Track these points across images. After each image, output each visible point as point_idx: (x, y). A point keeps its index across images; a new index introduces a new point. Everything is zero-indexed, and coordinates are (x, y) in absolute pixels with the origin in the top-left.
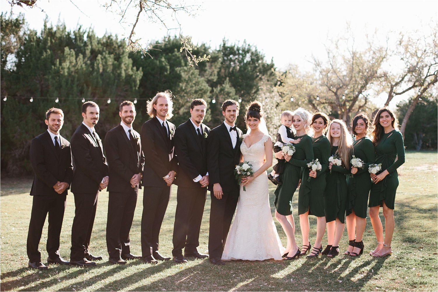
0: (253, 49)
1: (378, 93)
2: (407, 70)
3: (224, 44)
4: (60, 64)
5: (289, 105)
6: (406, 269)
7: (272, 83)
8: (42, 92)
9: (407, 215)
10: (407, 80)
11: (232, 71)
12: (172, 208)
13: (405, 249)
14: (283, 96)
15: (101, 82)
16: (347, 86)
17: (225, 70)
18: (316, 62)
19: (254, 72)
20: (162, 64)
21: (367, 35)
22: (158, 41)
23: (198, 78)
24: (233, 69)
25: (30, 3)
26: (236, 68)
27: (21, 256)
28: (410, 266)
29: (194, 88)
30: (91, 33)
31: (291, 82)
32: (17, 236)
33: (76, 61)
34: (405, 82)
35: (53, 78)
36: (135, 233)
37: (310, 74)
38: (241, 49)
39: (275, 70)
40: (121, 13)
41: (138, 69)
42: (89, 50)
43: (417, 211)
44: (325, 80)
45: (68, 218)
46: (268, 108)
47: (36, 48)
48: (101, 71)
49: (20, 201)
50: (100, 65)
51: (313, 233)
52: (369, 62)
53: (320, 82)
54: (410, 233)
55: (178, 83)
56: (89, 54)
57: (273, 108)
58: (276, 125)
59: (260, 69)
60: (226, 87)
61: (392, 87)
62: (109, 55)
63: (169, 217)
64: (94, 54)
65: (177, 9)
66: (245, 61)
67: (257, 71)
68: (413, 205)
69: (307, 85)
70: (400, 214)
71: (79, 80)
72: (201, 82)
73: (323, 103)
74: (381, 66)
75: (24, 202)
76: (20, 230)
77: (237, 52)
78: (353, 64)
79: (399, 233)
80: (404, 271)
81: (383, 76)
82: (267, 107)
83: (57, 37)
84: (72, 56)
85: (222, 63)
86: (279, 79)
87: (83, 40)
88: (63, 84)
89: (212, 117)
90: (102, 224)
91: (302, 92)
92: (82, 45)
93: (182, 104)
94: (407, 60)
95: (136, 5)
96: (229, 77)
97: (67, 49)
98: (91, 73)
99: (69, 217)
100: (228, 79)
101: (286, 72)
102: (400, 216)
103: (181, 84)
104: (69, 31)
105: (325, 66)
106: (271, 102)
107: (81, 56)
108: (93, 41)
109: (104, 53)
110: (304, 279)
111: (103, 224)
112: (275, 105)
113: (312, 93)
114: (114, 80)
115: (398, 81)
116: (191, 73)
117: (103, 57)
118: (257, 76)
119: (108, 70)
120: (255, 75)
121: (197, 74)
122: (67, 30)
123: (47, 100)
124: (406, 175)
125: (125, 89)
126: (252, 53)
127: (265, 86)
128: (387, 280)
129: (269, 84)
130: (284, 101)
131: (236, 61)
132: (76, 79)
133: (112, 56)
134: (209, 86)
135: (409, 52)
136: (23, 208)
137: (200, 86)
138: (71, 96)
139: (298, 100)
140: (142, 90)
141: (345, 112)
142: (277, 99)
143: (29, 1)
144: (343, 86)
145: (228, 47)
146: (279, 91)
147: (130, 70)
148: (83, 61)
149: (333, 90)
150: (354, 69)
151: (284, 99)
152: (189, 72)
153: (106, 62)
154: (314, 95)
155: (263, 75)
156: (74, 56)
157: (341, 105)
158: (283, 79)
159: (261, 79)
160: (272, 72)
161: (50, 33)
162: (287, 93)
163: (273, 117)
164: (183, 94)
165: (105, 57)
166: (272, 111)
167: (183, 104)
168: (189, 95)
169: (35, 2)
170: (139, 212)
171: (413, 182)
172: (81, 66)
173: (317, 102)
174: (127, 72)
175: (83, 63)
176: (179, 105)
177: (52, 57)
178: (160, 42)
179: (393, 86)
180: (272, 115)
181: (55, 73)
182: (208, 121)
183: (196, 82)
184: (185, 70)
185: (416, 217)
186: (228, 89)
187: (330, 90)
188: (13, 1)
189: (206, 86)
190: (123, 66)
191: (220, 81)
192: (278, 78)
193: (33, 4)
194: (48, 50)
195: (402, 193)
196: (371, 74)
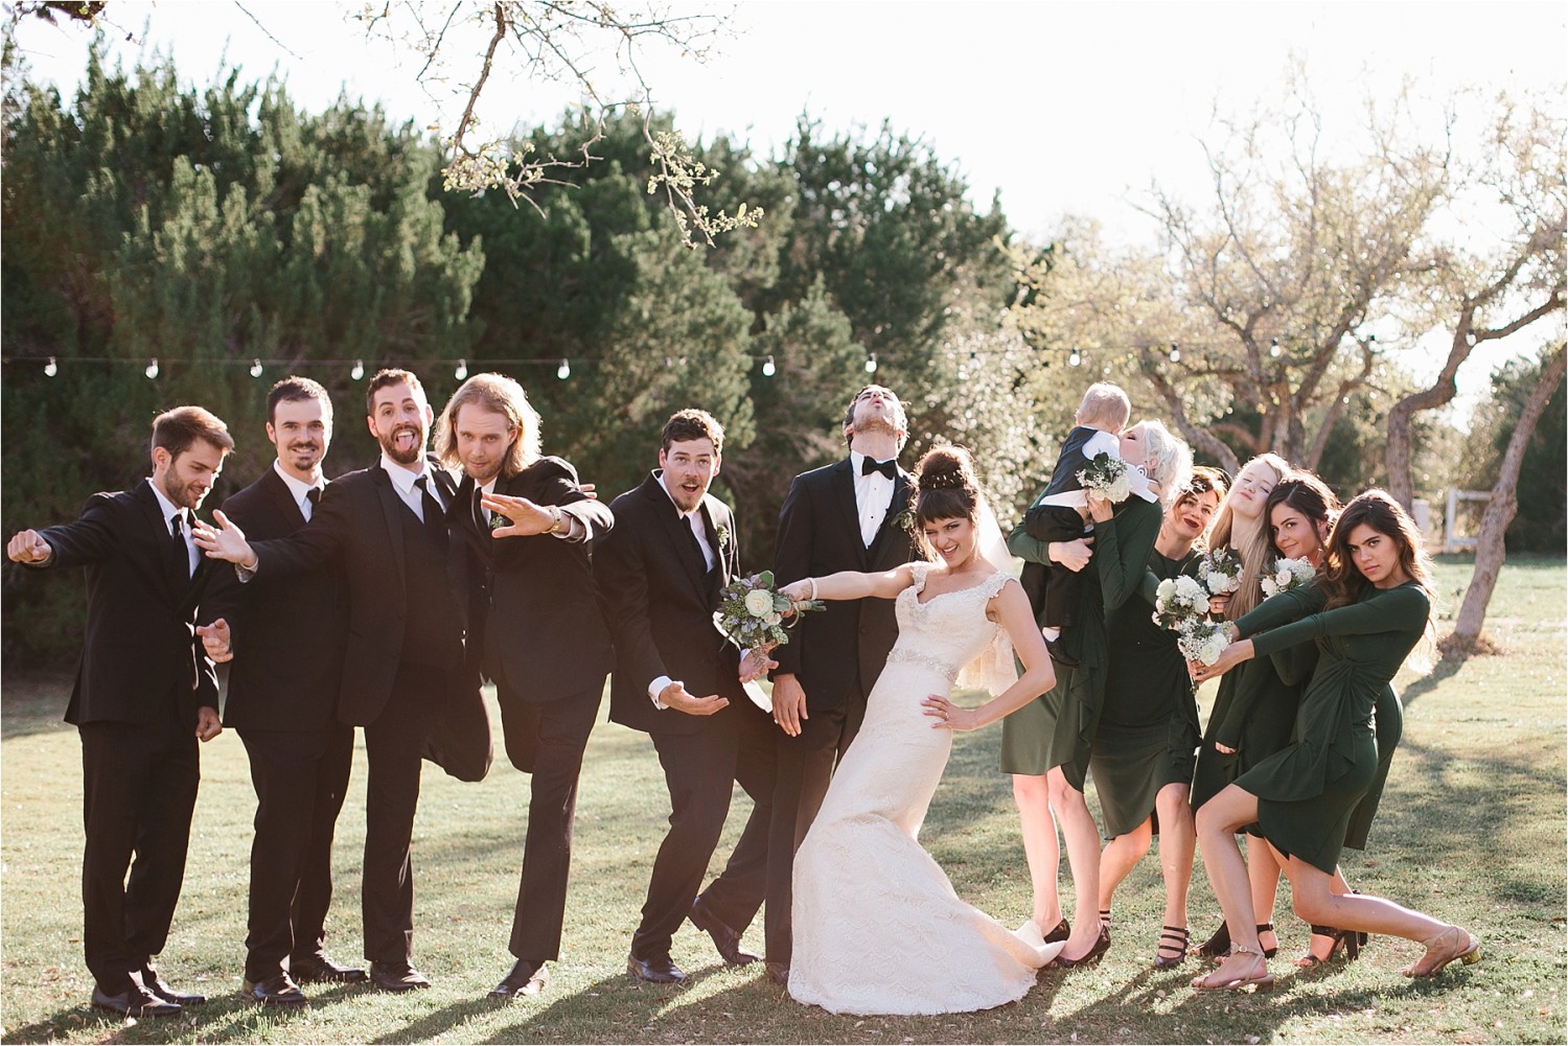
0: (920, 159)
1: (1415, 331)
2: (1526, 239)
3: (805, 139)
4: (156, 223)
5: (1066, 379)
6: (1498, 994)
7: (997, 293)
8: (83, 334)
9: (1516, 801)
10: (1529, 279)
11: (839, 245)
12: (612, 784)
13: (1501, 923)
14: (1041, 343)
15: (319, 296)
16: (1290, 304)
17: (810, 241)
18: (1167, 209)
19: (925, 248)
20: (563, 221)
21: (1371, 103)
22: (542, 130)
23: (702, 276)
24: (840, 240)
25: (84, 11)
26: (852, 234)
27: (49, 967)
28: (1514, 984)
29: (687, 315)
30: (274, 100)
31: (1070, 290)
32: (23, 896)
33: (221, 214)
34: (1519, 289)
35: (128, 281)
36: (476, 877)
37: (1146, 255)
38: (872, 155)
39: (1006, 242)
40: (425, 44)
41: (464, 245)
42: (272, 169)
43: (1556, 786)
44: (1205, 279)
45: (212, 826)
46: (983, 392)
47: (59, 163)
48: (318, 249)
49: (17, 764)
50: (316, 228)
51: (1155, 871)
52: (1376, 209)
53: (1185, 288)
54: (1524, 869)
55: (623, 295)
56: (272, 182)
57: (999, 390)
58: (1012, 461)
59: (949, 238)
60: (815, 310)
61: (1467, 310)
62: (349, 189)
63: (603, 819)
64: (291, 182)
65: (638, 30)
66: (889, 206)
67: (937, 244)
68: (1543, 765)
69: (1133, 301)
70: (1491, 801)
71: (230, 285)
72: (714, 292)
73: (1199, 373)
74: (1427, 226)
75: (33, 770)
76: (31, 872)
77: (856, 169)
78: (1313, 218)
79: (1482, 869)
80: (1493, 1000)
81: (1433, 263)
82: (978, 388)
83: (139, 118)
84: (205, 191)
85: (795, 215)
86: (1024, 280)
87: (247, 126)
88: (168, 303)
89: (757, 429)
90: (344, 847)
91: (1115, 329)
92: (241, 147)
93: (640, 380)
94: (1525, 202)
95: (481, 13)
96: (826, 271)
97: (182, 164)
98: (280, 259)
99: (216, 824)
100: (820, 276)
101: (1052, 248)
102: (1491, 805)
103: (634, 301)
104: (189, 92)
105: (1207, 225)
106: (993, 368)
107: (238, 192)
108: (283, 131)
109: (330, 180)
110: (1121, 1032)
111: (351, 848)
112: (1008, 381)
113: (1155, 331)
114: (373, 285)
115: (1492, 283)
116: (672, 255)
117: (324, 197)
118: (939, 266)
119: (349, 245)
120: (930, 261)
121: (698, 258)
122: (183, 88)
123: (107, 369)
124: (1523, 652)
125: (414, 323)
126: (916, 175)
127: (967, 304)
128: (1427, 1034)
129: (984, 297)
130: (1046, 364)
131: (852, 205)
132: (219, 285)
133: (363, 190)
134: (744, 306)
135: (1536, 170)
136: (30, 792)
137: (711, 306)
138: (199, 351)
139: (1098, 360)
140: (481, 325)
141: (1285, 405)
142: (1018, 355)
143: (81, 5)
144: (1273, 305)
145: (824, 151)
146: (1022, 323)
147: (433, 247)
148: (247, 210)
149: (1237, 321)
150: (1318, 239)
151: (1045, 356)
152: (667, 250)
153: (338, 216)
154: (1162, 340)
155: (962, 261)
156: (213, 192)
157: (1265, 380)
158: (1041, 279)
159: (952, 277)
160: (997, 251)
161: (112, 100)
162: (1056, 331)
163: (1003, 427)
164: (643, 338)
165: (334, 197)
166: (997, 405)
167: (646, 377)
168: (668, 341)
169: (103, 6)
170: (483, 802)
171: (1549, 678)
172: (241, 232)
173: (1174, 368)
174: (424, 252)
175: (249, 221)
176: (629, 385)
177: (122, 194)
178: (549, 131)
179: (1471, 304)
180: (995, 421)
181: (133, 260)
182: (745, 445)
183: (696, 292)
184: (650, 243)
185: (1549, 809)
186: (821, 317)
187: (1225, 321)
188: (19, 4)
189: (732, 307)
190: (405, 229)
191: (791, 287)
192: (1018, 275)
193: (95, 12)
194: (105, 170)
195: (1505, 720)
196: (1385, 259)
